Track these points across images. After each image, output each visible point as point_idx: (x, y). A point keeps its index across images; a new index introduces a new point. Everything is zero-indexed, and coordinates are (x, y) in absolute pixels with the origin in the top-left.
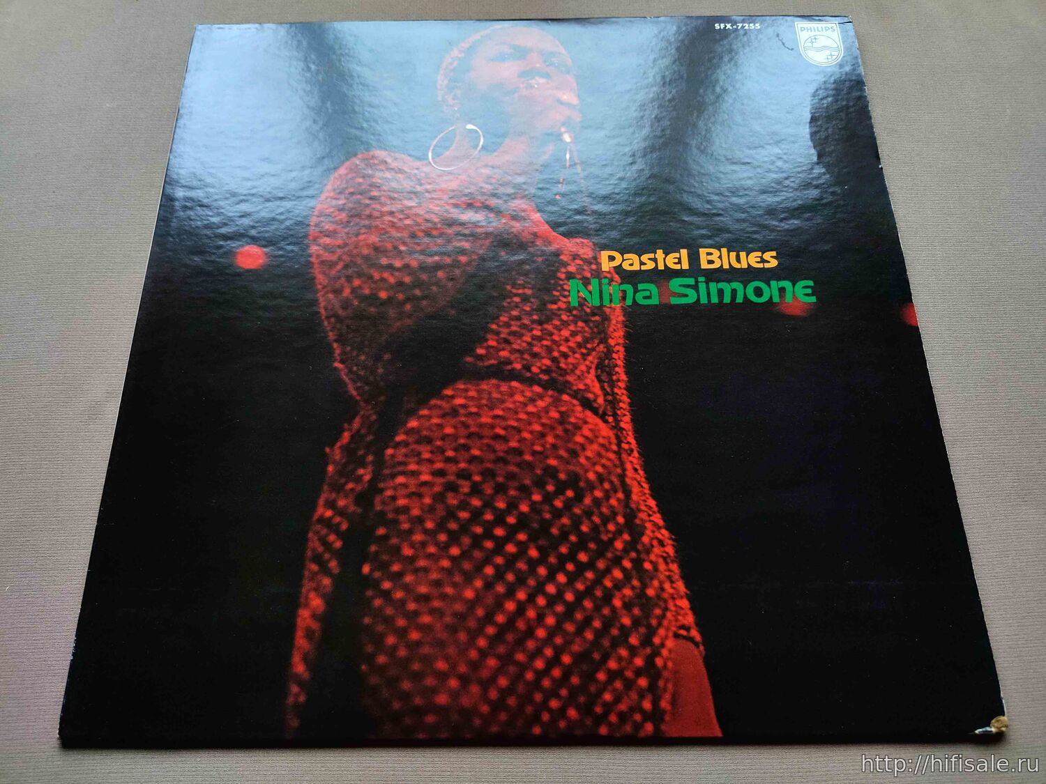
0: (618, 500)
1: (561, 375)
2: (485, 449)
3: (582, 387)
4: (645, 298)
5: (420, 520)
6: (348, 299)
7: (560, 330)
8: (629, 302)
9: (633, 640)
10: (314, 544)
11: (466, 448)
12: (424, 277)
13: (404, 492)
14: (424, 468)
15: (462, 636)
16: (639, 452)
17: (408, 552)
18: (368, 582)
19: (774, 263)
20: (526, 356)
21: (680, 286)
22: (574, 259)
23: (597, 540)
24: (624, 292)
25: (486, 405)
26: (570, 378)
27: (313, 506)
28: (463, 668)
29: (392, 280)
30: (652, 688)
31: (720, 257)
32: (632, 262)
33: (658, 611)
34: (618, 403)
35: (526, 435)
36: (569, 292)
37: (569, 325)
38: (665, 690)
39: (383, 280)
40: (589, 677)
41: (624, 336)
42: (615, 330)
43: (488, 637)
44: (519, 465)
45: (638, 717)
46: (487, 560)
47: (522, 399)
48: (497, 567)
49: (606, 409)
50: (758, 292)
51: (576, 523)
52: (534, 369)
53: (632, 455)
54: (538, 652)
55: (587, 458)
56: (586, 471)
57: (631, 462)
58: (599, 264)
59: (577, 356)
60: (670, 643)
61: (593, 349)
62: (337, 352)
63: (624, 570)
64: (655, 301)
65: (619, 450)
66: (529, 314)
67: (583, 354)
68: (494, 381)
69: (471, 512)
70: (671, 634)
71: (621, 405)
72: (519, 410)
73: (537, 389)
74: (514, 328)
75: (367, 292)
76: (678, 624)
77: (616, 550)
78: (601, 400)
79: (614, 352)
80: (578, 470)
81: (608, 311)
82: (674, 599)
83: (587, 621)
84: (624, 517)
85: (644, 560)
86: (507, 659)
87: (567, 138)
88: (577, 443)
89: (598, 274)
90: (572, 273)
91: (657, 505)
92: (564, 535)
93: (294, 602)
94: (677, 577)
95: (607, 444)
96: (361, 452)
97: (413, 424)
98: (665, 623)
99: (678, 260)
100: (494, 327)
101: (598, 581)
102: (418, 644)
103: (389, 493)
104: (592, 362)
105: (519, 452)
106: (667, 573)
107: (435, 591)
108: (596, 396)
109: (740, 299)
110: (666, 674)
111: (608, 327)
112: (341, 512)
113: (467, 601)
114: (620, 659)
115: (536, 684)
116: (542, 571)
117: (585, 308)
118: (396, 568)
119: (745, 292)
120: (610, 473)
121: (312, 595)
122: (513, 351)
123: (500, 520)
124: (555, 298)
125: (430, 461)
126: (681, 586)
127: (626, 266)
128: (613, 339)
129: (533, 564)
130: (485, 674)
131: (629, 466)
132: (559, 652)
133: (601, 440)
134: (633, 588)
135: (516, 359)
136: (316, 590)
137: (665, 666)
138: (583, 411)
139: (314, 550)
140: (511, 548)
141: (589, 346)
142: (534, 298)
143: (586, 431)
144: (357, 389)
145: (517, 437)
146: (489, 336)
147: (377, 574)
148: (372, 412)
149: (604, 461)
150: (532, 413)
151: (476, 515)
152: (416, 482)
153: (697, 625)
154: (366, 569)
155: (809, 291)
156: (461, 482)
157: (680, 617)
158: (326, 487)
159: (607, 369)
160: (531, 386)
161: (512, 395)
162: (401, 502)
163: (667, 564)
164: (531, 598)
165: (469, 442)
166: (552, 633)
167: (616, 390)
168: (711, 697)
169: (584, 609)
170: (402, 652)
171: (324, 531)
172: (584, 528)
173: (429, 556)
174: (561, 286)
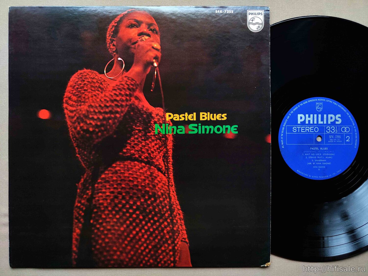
0: (167, 201)
1: (152, 159)
2: (126, 184)
3: (158, 163)
4: (180, 131)
5: (107, 207)
6: (79, 131)
7: (151, 143)
8: (175, 133)
9: (169, 242)
10: (75, 214)
11: (120, 184)
12: (105, 122)
13: (101, 198)
14: (108, 191)
15: (121, 241)
16: (175, 186)
17: (104, 216)
18: (92, 225)
19: (225, 118)
20: (140, 153)
21: (192, 127)
22: (157, 116)
23: (161, 214)
24: (173, 129)
25: (126, 170)
26: (154, 160)
27: (74, 203)
28: (121, 249)
29: (94, 124)
30: (174, 255)
31: (207, 116)
32: (177, 117)
33: (177, 234)
34: (169, 169)
35: (139, 180)
36: (155, 128)
37: (154, 141)
38: (177, 255)
39: (91, 124)
40: (157, 252)
41: (172, 145)
42: (169, 143)
43: (128, 241)
44: (137, 190)
45: (169, 262)
46: (127, 219)
47: (138, 168)
48: (130, 221)
49: (165, 171)
50: (218, 129)
51: (154, 208)
52: (143, 157)
53: (173, 187)
54: (142, 245)
55: (159, 188)
56: (158, 192)
57: (172, 189)
58: (165, 118)
59: (157, 152)
60: (180, 243)
61: (162, 150)
62: (77, 151)
63: (168, 222)
64: (183, 133)
65: (169, 185)
66: (141, 137)
67: (159, 152)
68: (129, 161)
69: (122, 205)
70: (180, 240)
71: (170, 170)
72: (137, 171)
73: (143, 164)
74: (136, 142)
75: (85, 128)
76: (183, 237)
77: (166, 216)
78: (164, 168)
79: (169, 151)
80: (155, 191)
81: (167, 136)
82: (182, 231)
83: (157, 237)
84: (169, 206)
85: (174, 220)
86: (133, 247)
87: (155, 65)
88: (156, 183)
89: (165, 122)
90: (156, 121)
91: (179, 203)
92: (150, 212)
93: (71, 231)
94: (183, 224)
95: (165, 183)
96: (87, 185)
97: (103, 176)
98: (179, 237)
99: (192, 117)
100: (129, 141)
101: (160, 225)
102: (108, 242)
103: (97, 199)
104: (161, 155)
105: (137, 186)
106: (180, 223)
107: (112, 228)
108: (162, 167)
109: (212, 132)
110: (178, 251)
111: (168, 142)
112: (83, 204)
113: (121, 231)
114: (165, 247)
115: (141, 253)
116: (144, 223)
117: (160, 135)
118: (100, 221)
119: (214, 129)
120: (165, 193)
121: (76, 229)
122: (136, 151)
123: (131, 207)
124: (150, 131)
125: (109, 189)
126: (184, 227)
127: (174, 119)
128: (169, 146)
129: (141, 221)
130: (127, 251)
131: (171, 190)
132: (148, 245)
133: (163, 182)
134: (170, 227)
135: (136, 153)
136: (77, 227)
137: (178, 249)
138: (158, 172)
139: (76, 216)
140: (134, 216)
141: (161, 149)
142: (142, 131)
143: (158, 179)
144: (84, 164)
145: (136, 181)
146: (127, 145)
147: (95, 223)
148: (89, 172)
149: (164, 189)
150: (141, 173)
151: (124, 206)
152: (105, 195)
153: (188, 238)
154: (92, 221)
155: (236, 129)
156: (119, 195)
157: (183, 236)
158: (77, 197)
159: (166, 157)
160: (141, 163)
161: (135, 166)
162: (101, 201)
163: (181, 221)
164: (140, 230)
165: (121, 182)
166: (146, 240)
167: (169, 165)
168: (190, 257)
169: (156, 233)
170: (104, 245)
171: (78, 210)
172: (157, 210)
173: (110, 218)
174: (152, 126)
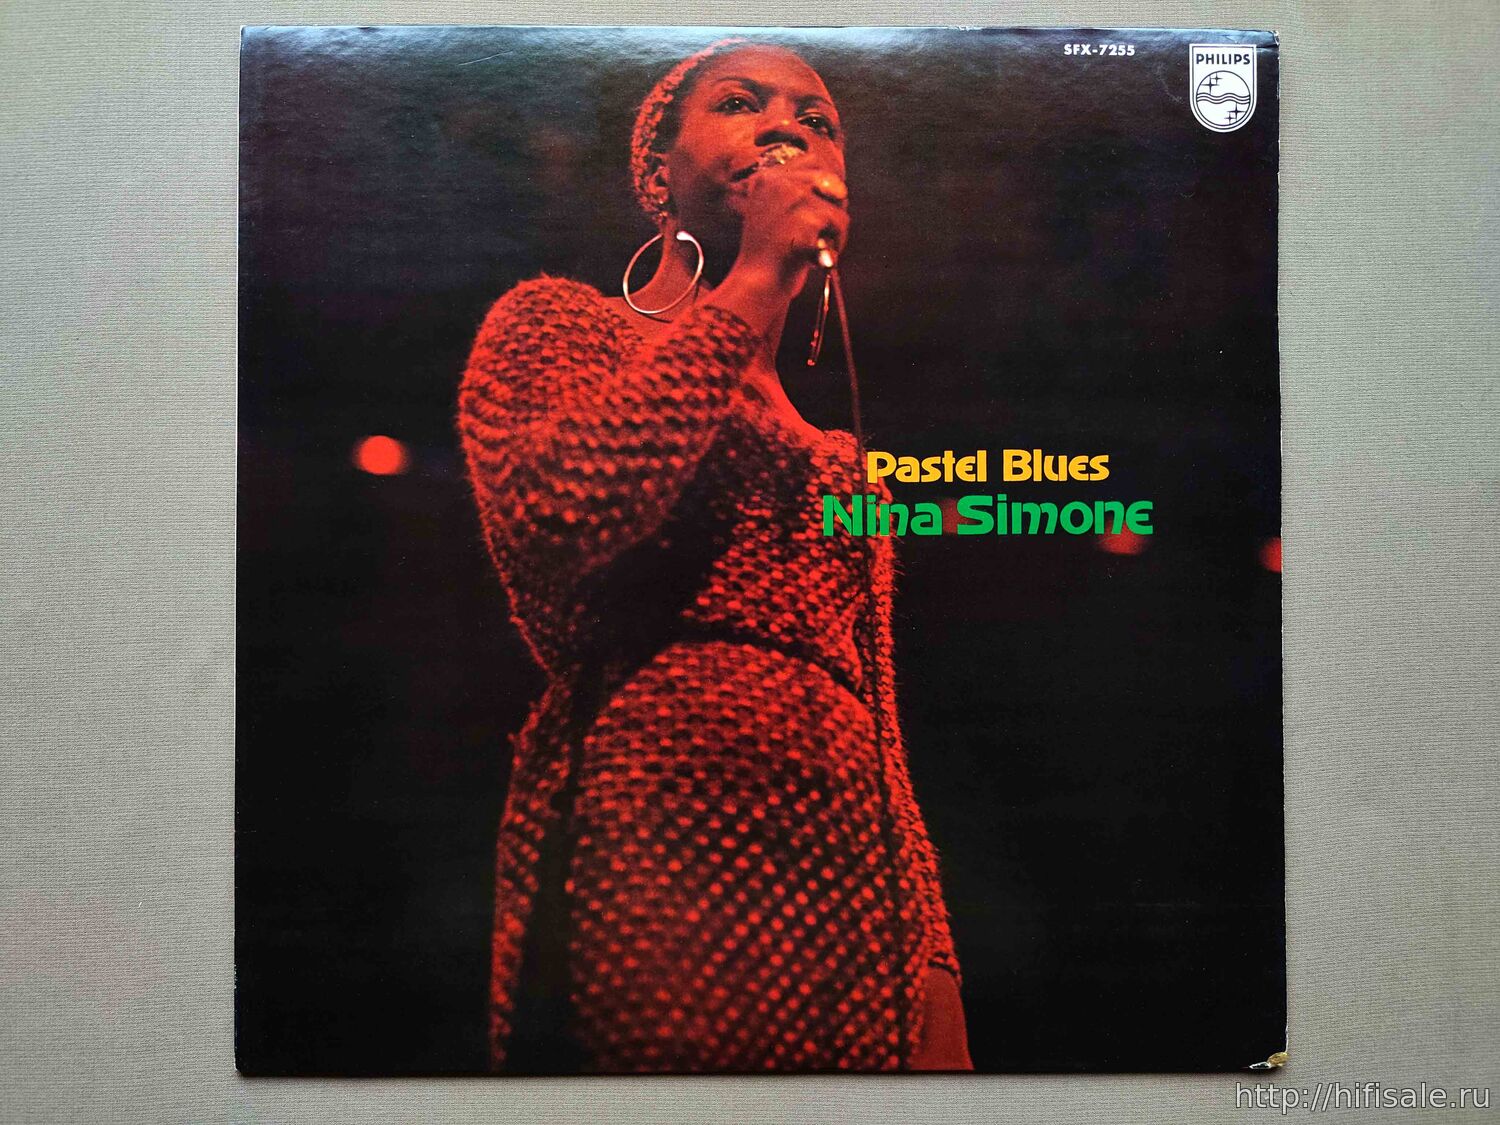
0: (874, 804)
1: (808, 636)
2: (710, 736)
3: (834, 653)
4: (924, 525)
5: (632, 828)
6: (521, 523)
7: (808, 571)
8: (902, 531)
9: (882, 969)
10: (504, 855)
11: (686, 735)
12: (624, 489)
13: (611, 792)
14: (635, 762)
15: (686, 964)
16: (902, 743)
17: (618, 866)
18: (572, 901)
19: (1103, 474)
20: (764, 609)
21: (973, 507)
22: (831, 464)
23: (846, 853)
24: (896, 516)
25: (710, 678)
26: (819, 641)
27: (501, 810)
28: (687, 999)
29: (581, 494)
30: (900, 1020)
31: (1031, 464)
32: (909, 470)
33: (912, 937)
34: (881, 676)
35: (762, 719)
36: (822, 514)
37: (821, 564)
38: (914, 1022)
39: (569, 494)
40: (830, 1008)
41: (892, 581)
42: (881, 573)
43: (716, 965)
44: (753, 759)
45: (882, 1051)
46: (714, 877)
47: (756, 669)
48: (725, 885)
49: (864, 684)
50: (1077, 518)
51: (822, 831)
52: (774, 628)
53: (895, 747)
54: (773, 981)
55: (838, 750)
56: (837, 766)
57: (892, 755)
58: (864, 473)
59: (830, 609)
60: (924, 972)
61: (851, 600)
62: (514, 601)
63: (876, 889)
64: (936, 530)
65: (878, 740)
66: (767, 547)
67: (838, 607)
68: (721, 644)
69: (693, 818)
70: (925, 962)
71: (884, 679)
72: (753, 684)
73: (777, 655)
74: (747, 568)
75: (547, 511)
76: (935, 950)
77: (869, 865)
78: (858, 672)
79: (878, 604)
80: (825, 764)
81: (872, 543)
82: (932, 922)
83: (831, 947)
84: (880, 825)
85: (900, 877)
86: (737, 990)
87: (826, 260)
88: (826, 730)
89: (862, 487)
90: (826, 485)
91: (920, 811)
92: (806, 849)
93: (487, 924)
94: (938, 897)
95: (864, 731)
96: (554, 741)
97: (618, 702)
98: (920, 950)
99: (971, 467)
100: (720, 565)
101: (845, 902)
102: (636, 972)
103: (591, 793)
104: (848, 619)
105: (752, 741)
106: (926, 893)
107: (653, 914)
108: (852, 666)
109: (1050, 529)
110: (916, 1005)
111: (873, 566)
112: (534, 817)
113: (690, 924)
114: (866, 989)
115: (770, 1016)
116: (779, 890)
117: (843, 539)
118: (605, 885)
119: (1057, 517)
120: (865, 769)
121: (508, 916)
122: (746, 601)
123: (729, 828)
124: (804, 523)
125: (642, 753)
126: (941, 907)
127: (901, 477)
128: (877, 585)
129: (768, 882)
130: (712, 1005)
131: (889, 761)
132: (796, 981)
133: (856, 727)
134: (885, 910)
135: (750, 612)
136: (512, 910)
137: (916, 996)
138: (835, 687)
139: (506, 864)
140: (742, 863)
141: (846, 595)
142: (774, 523)
143: (837, 715)
144: (543, 654)
145: (750, 721)
146: (714, 579)
147: (583, 893)
148: (563, 686)
149: (859, 754)
150: (770, 689)
151: (700, 822)
152: (625, 780)
153: (956, 952)
154: (570, 886)
155: (1145, 517)
156: (680, 780)
157: (937, 944)
158: (512, 786)
159: (869, 629)
160: (768, 651)
161: (744, 664)
162: (608, 805)
163: (927, 881)
164: (766, 922)
165: (691, 727)
166: (789, 961)
167: (878, 658)
168: (965, 1030)
169: (827, 934)
170: (618, 981)
171: (516, 841)
172: (831, 839)
173: (644, 871)
174: (812, 505)
